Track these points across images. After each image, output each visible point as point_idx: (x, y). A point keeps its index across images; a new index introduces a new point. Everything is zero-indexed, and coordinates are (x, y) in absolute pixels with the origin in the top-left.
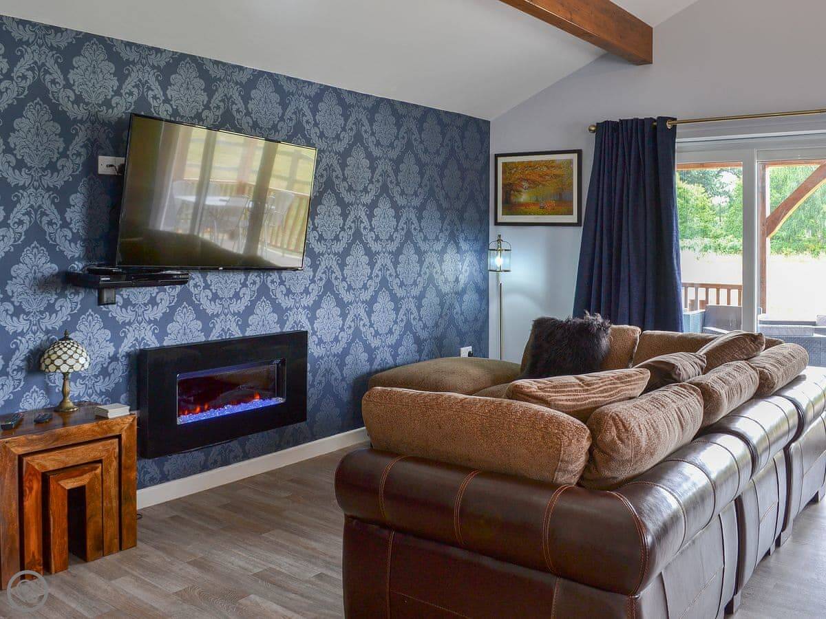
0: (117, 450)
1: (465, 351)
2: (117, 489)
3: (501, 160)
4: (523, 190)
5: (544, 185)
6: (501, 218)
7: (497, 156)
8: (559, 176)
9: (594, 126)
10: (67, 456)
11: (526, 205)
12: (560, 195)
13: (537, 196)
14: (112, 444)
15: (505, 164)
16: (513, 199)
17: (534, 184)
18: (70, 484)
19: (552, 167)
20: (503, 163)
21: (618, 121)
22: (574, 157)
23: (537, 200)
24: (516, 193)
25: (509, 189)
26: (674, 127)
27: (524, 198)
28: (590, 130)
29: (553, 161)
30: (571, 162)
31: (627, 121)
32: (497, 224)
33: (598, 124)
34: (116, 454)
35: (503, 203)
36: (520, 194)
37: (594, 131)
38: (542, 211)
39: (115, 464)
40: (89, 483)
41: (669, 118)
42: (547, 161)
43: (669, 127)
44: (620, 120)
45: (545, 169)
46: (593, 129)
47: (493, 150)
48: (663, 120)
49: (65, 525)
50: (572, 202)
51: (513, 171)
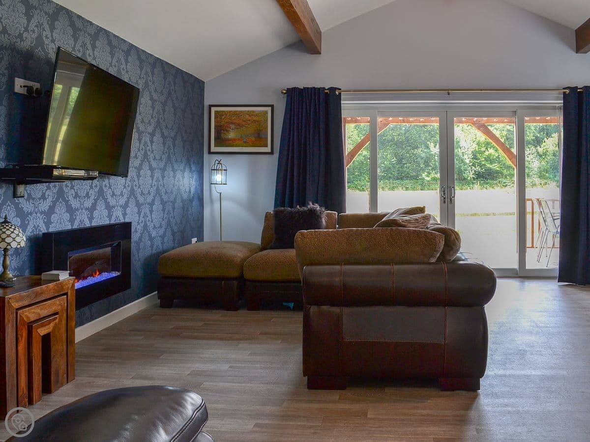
0: (66, 305)
1: (194, 240)
2: (66, 335)
3: (213, 109)
4: (231, 130)
5: (247, 127)
6: (213, 149)
7: (210, 106)
8: (258, 121)
9: (285, 90)
10: (41, 309)
11: (234, 140)
12: (259, 134)
13: (241, 134)
14: (63, 299)
15: (216, 112)
16: (223, 136)
17: (239, 126)
18: (43, 331)
19: (252, 115)
20: (215, 111)
21: (302, 88)
22: (269, 109)
23: (241, 137)
24: (225, 132)
25: (220, 130)
26: (340, 94)
27: (231, 135)
28: (282, 92)
29: (253, 111)
30: (266, 112)
31: (308, 88)
32: (210, 153)
33: (287, 89)
34: (66, 308)
35: (216, 139)
36: (228, 133)
37: (285, 93)
38: (245, 144)
39: (65, 315)
40: (52, 331)
41: (338, 88)
42: (249, 111)
43: (337, 93)
44: (304, 87)
45: (247, 116)
46: (284, 92)
47: (207, 102)
48: (333, 89)
49: (40, 364)
50: (267, 138)
51: (223, 117)
